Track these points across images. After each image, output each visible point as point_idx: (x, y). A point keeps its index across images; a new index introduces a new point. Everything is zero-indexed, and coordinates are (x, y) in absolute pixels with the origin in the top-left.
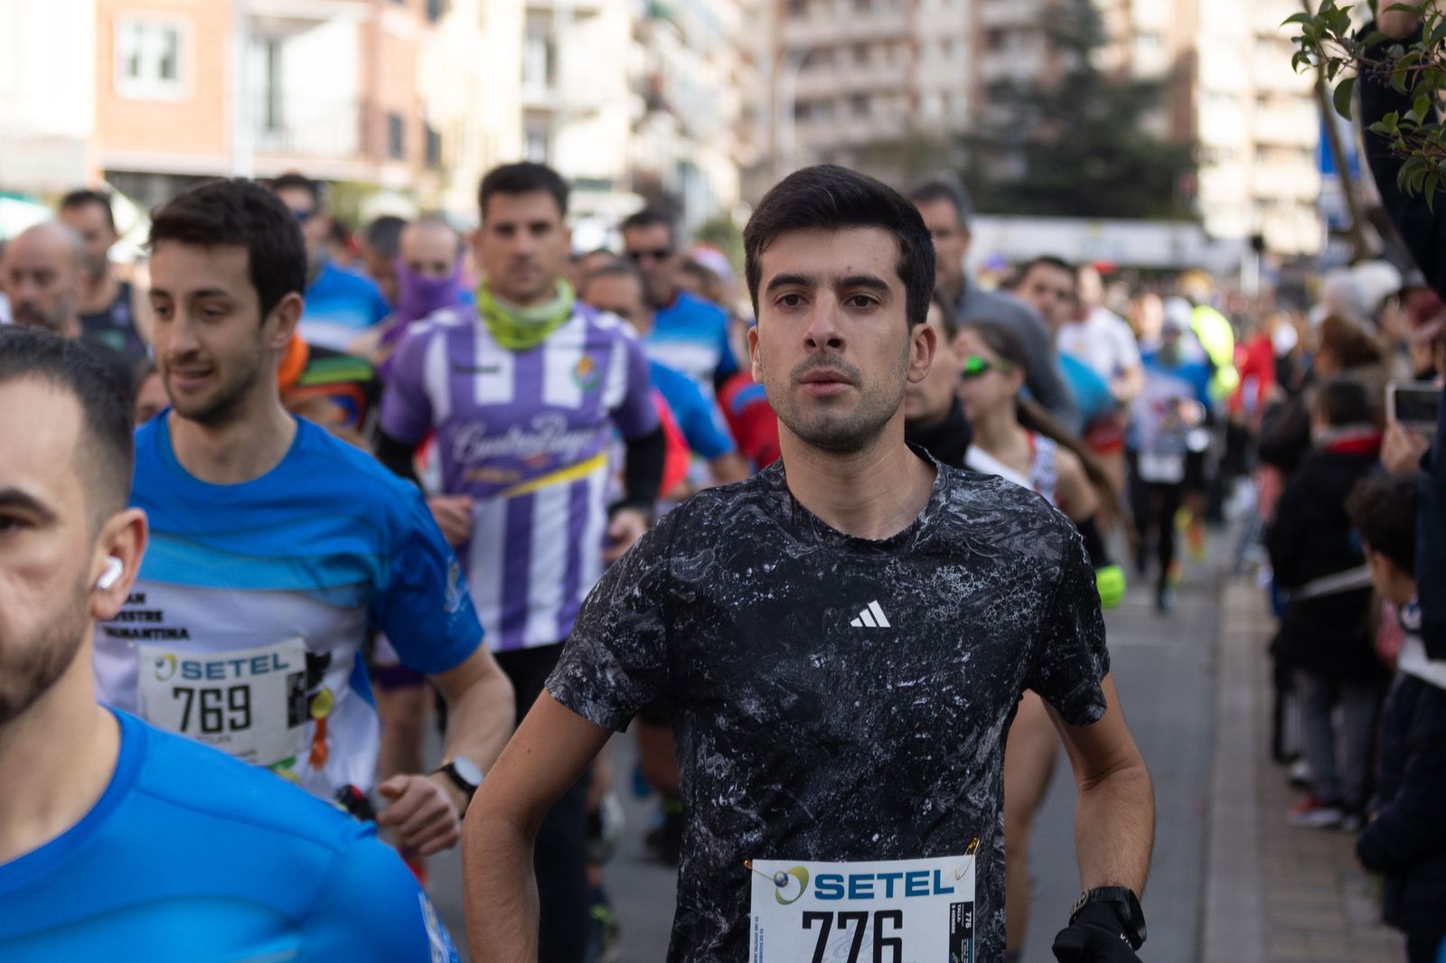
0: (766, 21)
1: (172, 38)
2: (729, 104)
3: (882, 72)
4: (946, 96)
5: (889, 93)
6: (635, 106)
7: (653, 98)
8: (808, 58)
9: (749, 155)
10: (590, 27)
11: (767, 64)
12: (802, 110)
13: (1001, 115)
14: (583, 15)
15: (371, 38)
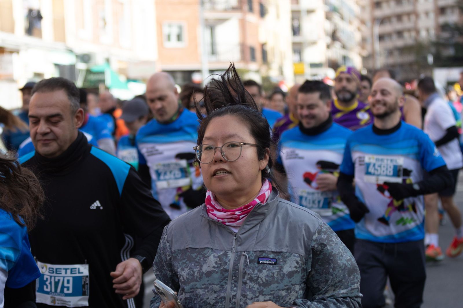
0: (368, 9)
1: (180, 28)
2: (358, 37)
3: (407, 24)
4: (428, 30)
5: (409, 30)
6: (329, 40)
7: (334, 36)
8: (383, 21)
9: (365, 53)
10: (313, 16)
11: (369, 24)
12: (381, 38)
13: (446, 35)
14: (310, 12)
15: (243, 24)
